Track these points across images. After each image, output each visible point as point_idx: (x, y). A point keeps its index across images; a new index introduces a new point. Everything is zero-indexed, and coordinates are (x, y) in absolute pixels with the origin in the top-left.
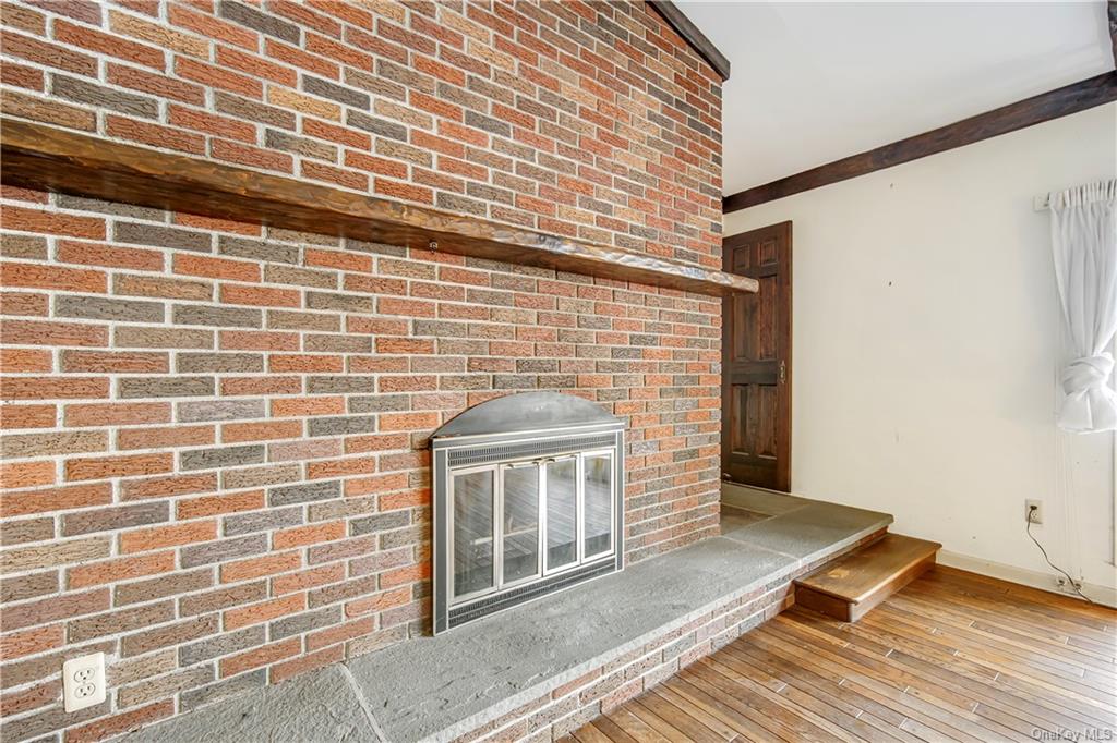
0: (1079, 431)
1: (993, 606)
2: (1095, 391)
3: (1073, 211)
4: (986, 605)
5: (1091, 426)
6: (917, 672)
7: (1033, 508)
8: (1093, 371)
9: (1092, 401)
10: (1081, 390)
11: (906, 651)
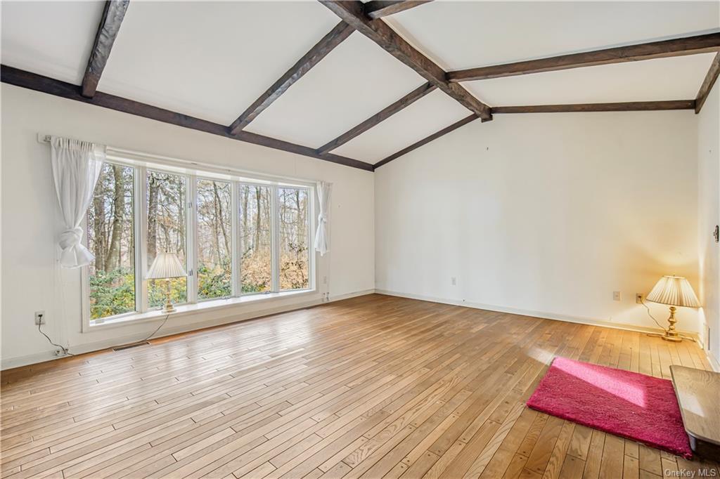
0: (70, 267)
1: (31, 380)
2: (77, 246)
3: (64, 151)
4: (27, 381)
5: (76, 264)
6: (28, 430)
7: (40, 316)
8: (76, 236)
9: (76, 252)
10: (71, 246)
11: (8, 427)
